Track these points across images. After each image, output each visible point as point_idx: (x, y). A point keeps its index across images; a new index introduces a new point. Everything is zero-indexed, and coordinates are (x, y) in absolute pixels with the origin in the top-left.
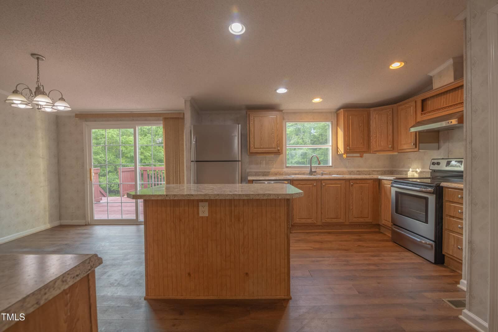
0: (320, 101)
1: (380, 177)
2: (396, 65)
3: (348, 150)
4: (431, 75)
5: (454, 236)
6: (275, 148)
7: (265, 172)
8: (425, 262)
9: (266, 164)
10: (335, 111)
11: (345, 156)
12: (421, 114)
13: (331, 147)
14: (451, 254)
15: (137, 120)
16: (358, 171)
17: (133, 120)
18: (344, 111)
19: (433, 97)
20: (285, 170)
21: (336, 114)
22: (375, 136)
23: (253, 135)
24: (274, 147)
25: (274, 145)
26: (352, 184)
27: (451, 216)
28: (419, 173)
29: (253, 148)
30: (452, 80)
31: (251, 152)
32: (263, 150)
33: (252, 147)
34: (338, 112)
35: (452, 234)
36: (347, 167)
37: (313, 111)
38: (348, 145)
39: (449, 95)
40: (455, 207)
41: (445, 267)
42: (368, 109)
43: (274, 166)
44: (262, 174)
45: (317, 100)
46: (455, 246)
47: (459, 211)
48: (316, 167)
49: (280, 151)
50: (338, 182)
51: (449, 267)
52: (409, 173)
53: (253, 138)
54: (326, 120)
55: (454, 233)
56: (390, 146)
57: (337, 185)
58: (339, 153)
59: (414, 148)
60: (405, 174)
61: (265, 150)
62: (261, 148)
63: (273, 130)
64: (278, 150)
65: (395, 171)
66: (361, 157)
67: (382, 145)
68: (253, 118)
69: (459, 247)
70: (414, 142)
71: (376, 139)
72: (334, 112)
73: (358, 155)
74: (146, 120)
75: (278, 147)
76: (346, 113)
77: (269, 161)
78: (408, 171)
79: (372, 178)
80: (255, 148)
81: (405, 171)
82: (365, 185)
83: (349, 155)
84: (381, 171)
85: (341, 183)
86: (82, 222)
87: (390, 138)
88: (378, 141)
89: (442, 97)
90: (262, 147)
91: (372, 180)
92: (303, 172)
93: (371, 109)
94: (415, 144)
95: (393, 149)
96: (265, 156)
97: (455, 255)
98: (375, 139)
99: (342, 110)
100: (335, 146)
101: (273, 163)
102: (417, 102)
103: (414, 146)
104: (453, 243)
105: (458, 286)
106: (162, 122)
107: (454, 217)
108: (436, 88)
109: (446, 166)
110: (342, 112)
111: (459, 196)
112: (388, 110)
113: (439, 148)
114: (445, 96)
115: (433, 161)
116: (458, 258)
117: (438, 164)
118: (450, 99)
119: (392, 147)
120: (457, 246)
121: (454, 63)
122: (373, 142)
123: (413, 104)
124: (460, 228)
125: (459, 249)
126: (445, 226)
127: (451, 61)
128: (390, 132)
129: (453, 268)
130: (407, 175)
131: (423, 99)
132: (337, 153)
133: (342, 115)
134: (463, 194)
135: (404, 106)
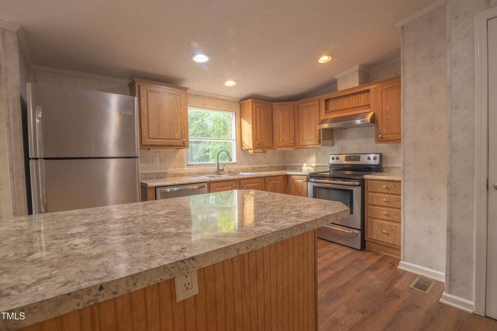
0: (233, 85)
1: (288, 173)
2: (324, 59)
3: (257, 145)
4: (337, 78)
5: (377, 222)
6: (179, 140)
7: (160, 173)
8: (353, 251)
9: (160, 162)
10: (238, 100)
11: (251, 152)
12: (325, 113)
13: (235, 141)
14: (375, 239)
16: (260, 167)
18: (252, 101)
19: (336, 98)
20: (186, 169)
21: (239, 105)
22: (279, 131)
23: (146, 118)
24: (177, 138)
25: (177, 135)
26: (267, 181)
27: (373, 205)
28: (314, 167)
29: (147, 138)
30: (357, 84)
31: (143, 143)
32: (162, 142)
33: (145, 137)
34: (243, 102)
35: (375, 221)
36: (249, 164)
37: (218, 97)
38: (257, 140)
39: (352, 98)
40: (378, 196)
41: (369, 251)
42: (272, 103)
43: (172, 165)
44: (156, 177)
45: (230, 83)
46: (379, 231)
47: (384, 200)
48: (224, 165)
49: (186, 144)
50: (256, 181)
51: (371, 250)
52: (304, 168)
53: (146, 123)
54: (229, 110)
55: (377, 219)
56: (293, 142)
57: (255, 184)
59: (318, 144)
60: (299, 169)
61: (165, 142)
62: (158, 139)
63: (176, 114)
64: (184, 143)
65: (288, 166)
66: (264, 152)
67: (285, 140)
68: (145, 93)
69: (384, 231)
70: (319, 139)
71: (280, 135)
72: (237, 102)
73: (261, 151)
75: (182, 138)
76: (254, 104)
77: (165, 157)
78: (302, 166)
79: (283, 174)
80: (149, 138)
81: (299, 166)
82: (277, 181)
83: (256, 150)
84: (277, 166)
85: (257, 182)
87: (292, 133)
88: (282, 137)
89: (345, 99)
90: (160, 138)
91: (283, 177)
92: (208, 171)
93: (274, 103)
94: (319, 141)
95: (295, 145)
96: (159, 150)
97: (379, 239)
98: (278, 134)
99: (250, 100)
100: (239, 140)
101: (170, 160)
102: (320, 101)
103: (318, 143)
104: (377, 229)
105: (399, 266)
107: (376, 206)
108: (340, 90)
109: (346, 160)
110: (249, 102)
111: (384, 187)
112: (290, 106)
113: (333, 145)
114: (348, 98)
115: (331, 156)
116: (383, 242)
117: (338, 158)
118: (353, 101)
119: (295, 143)
120: (381, 231)
121: (359, 70)
122: (277, 137)
123: (317, 103)
124: (385, 215)
125: (384, 233)
126: (368, 214)
127: (357, 67)
128: (292, 128)
129: (375, 251)
130: (301, 170)
131: (326, 99)
132: (242, 148)
133: (249, 107)
134: (400, 185)
135: (306, 104)
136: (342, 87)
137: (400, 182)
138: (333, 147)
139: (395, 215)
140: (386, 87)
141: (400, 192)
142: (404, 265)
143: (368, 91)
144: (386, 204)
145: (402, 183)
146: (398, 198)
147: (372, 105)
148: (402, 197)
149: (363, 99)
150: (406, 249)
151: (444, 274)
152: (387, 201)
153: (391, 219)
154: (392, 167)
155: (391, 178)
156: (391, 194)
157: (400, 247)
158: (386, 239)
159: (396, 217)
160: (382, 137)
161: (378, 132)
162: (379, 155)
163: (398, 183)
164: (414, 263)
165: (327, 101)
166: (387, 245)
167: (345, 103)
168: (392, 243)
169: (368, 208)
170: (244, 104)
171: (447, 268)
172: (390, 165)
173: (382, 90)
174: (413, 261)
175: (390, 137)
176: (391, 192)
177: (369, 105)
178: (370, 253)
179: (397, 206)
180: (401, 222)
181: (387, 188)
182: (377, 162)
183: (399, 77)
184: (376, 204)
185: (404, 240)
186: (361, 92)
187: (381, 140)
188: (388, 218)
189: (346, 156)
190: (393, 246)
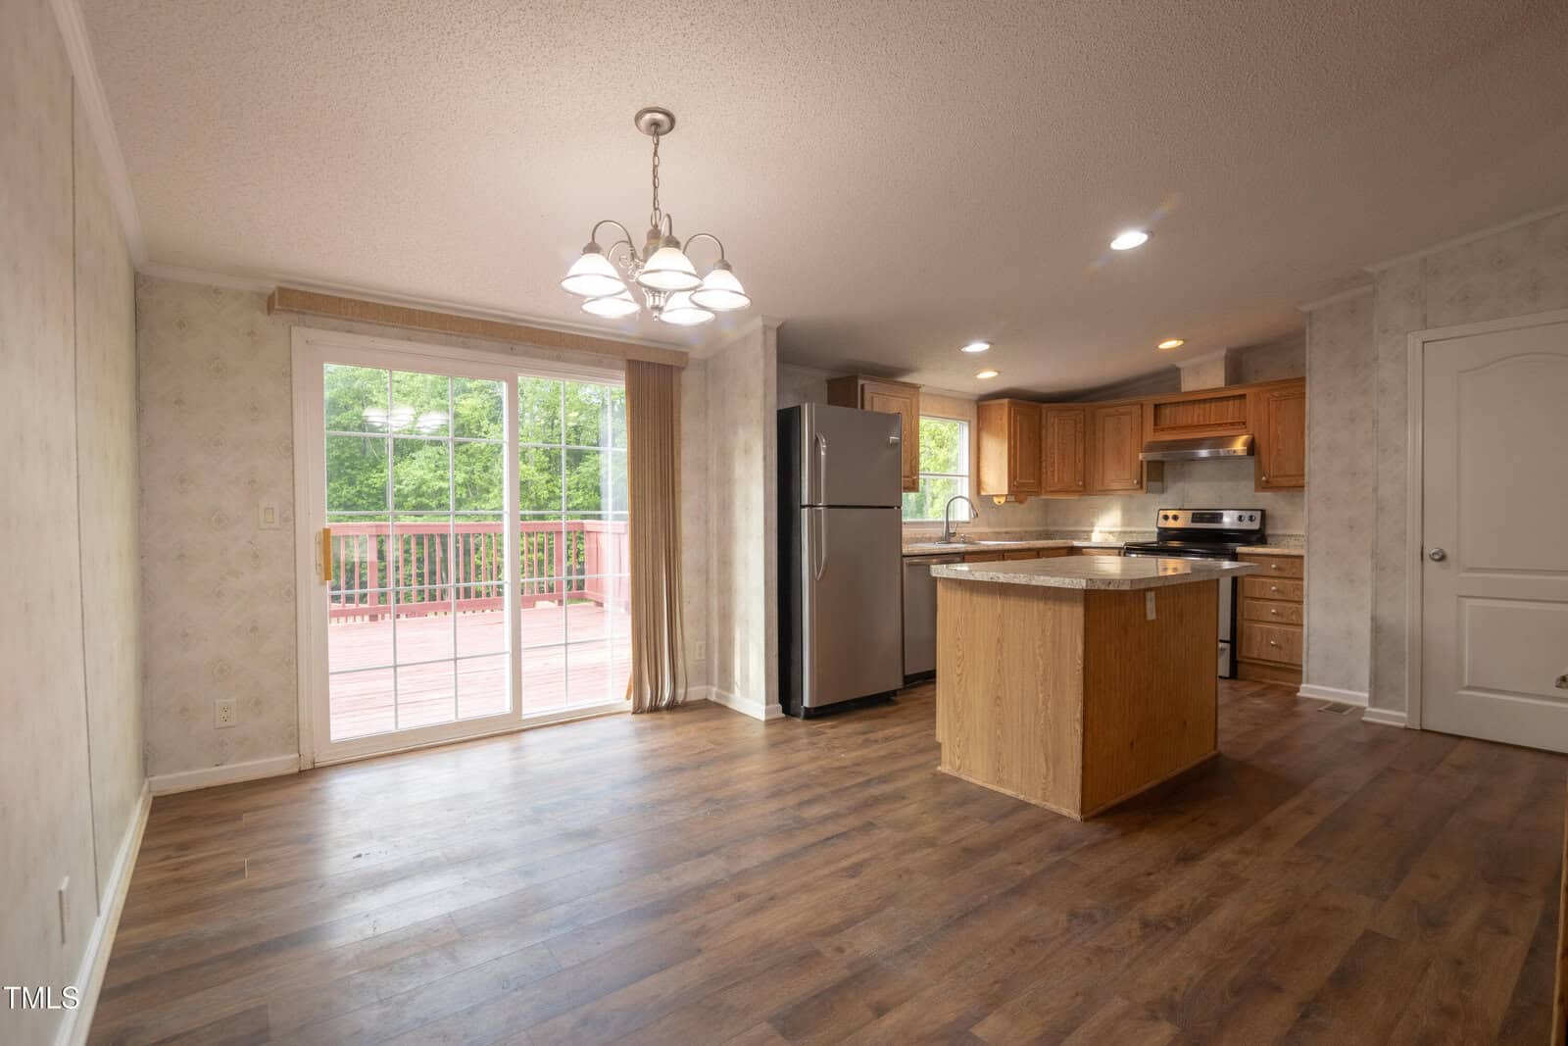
3: (1015, 488)
4: (1180, 368)
5: (1260, 628)
6: (908, 477)
10: (976, 398)
11: (1000, 500)
12: (1154, 429)
13: (967, 479)
14: (1256, 656)
15: (525, 354)
17: (512, 351)
18: (1009, 403)
19: (1178, 403)
21: (977, 408)
22: (1052, 460)
24: (906, 474)
25: (906, 469)
27: (1253, 598)
30: (1221, 383)
34: (986, 403)
35: (1256, 625)
36: (989, 525)
37: (945, 394)
38: (1015, 478)
39: (1211, 406)
40: (1263, 583)
41: (1245, 680)
42: (1040, 404)
46: (1264, 642)
47: (1273, 588)
49: (916, 485)
51: (1248, 677)
54: (960, 417)
55: (1260, 623)
56: (1080, 483)
58: (983, 493)
60: (1085, 535)
63: (905, 432)
64: (914, 483)
66: (1023, 502)
67: (1065, 479)
68: (869, 397)
69: (1272, 643)
70: (1139, 479)
71: (1056, 468)
72: (973, 401)
74: (558, 359)
75: (912, 474)
76: (1014, 407)
78: (1092, 532)
81: (1085, 531)
83: (1013, 499)
84: (1036, 531)
86: (280, 763)
87: (1080, 465)
88: (1058, 472)
89: (1196, 407)
92: (934, 534)
93: (1045, 405)
94: (1140, 483)
95: (1084, 488)
97: (1263, 657)
98: (1052, 467)
99: (1006, 401)
100: (974, 478)
102: (1144, 407)
103: (1138, 486)
104: (1259, 639)
105: (1298, 694)
106: (623, 374)
107: (1258, 599)
108: (1187, 390)
109: (1193, 521)
110: (1002, 404)
111: (1274, 566)
112: (1077, 412)
113: (1163, 491)
114: (1202, 406)
115: (1162, 513)
116: (1269, 661)
117: (1175, 518)
118: (1212, 413)
119: (1084, 486)
120: (1268, 642)
121: (1226, 357)
122: (1049, 473)
123: (1136, 409)
124: (1274, 614)
125: (1273, 645)
126: (1243, 615)
127: (1223, 352)
128: (1080, 455)
129: (1253, 678)
130: (1089, 539)
131: (1157, 403)
132: (979, 493)
133: (1002, 412)
134: (1302, 565)
135: (1112, 410)
136: (1189, 384)
137: (1301, 557)
138: (1165, 496)
139: (1292, 613)
140: (1276, 394)
141: (1302, 574)
142: (1307, 690)
143: (1243, 397)
144: (1277, 596)
145: (1306, 558)
146: (1297, 585)
147: (1250, 424)
148: (1305, 583)
149: (1231, 408)
150: (1311, 664)
151: (1366, 695)
152: (1277, 591)
153: (1284, 620)
154: (1284, 536)
155: (1286, 552)
156: (1286, 578)
157: (1301, 666)
158: (1275, 655)
159: (1294, 617)
160: (1267, 482)
161: (1260, 471)
162: (1259, 513)
163: (1297, 560)
164: (1324, 685)
165: (1156, 406)
166: (1278, 665)
167: (1194, 415)
168: (1285, 661)
169: (1245, 604)
170: (989, 405)
171: (1370, 686)
172: (1279, 532)
173: (1268, 399)
174: (1322, 681)
175: (1284, 482)
176: (1285, 575)
177: (1244, 423)
178: (1245, 683)
179: (1296, 599)
180: (1302, 625)
181: (1278, 569)
182: (1255, 526)
183: (1303, 379)
184: (1257, 596)
185: (1308, 649)
186: (1227, 398)
187: (1264, 486)
188: (1279, 619)
189: (1193, 514)
190: (1287, 666)
